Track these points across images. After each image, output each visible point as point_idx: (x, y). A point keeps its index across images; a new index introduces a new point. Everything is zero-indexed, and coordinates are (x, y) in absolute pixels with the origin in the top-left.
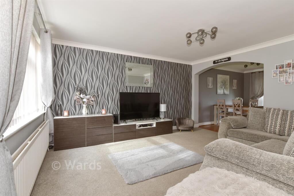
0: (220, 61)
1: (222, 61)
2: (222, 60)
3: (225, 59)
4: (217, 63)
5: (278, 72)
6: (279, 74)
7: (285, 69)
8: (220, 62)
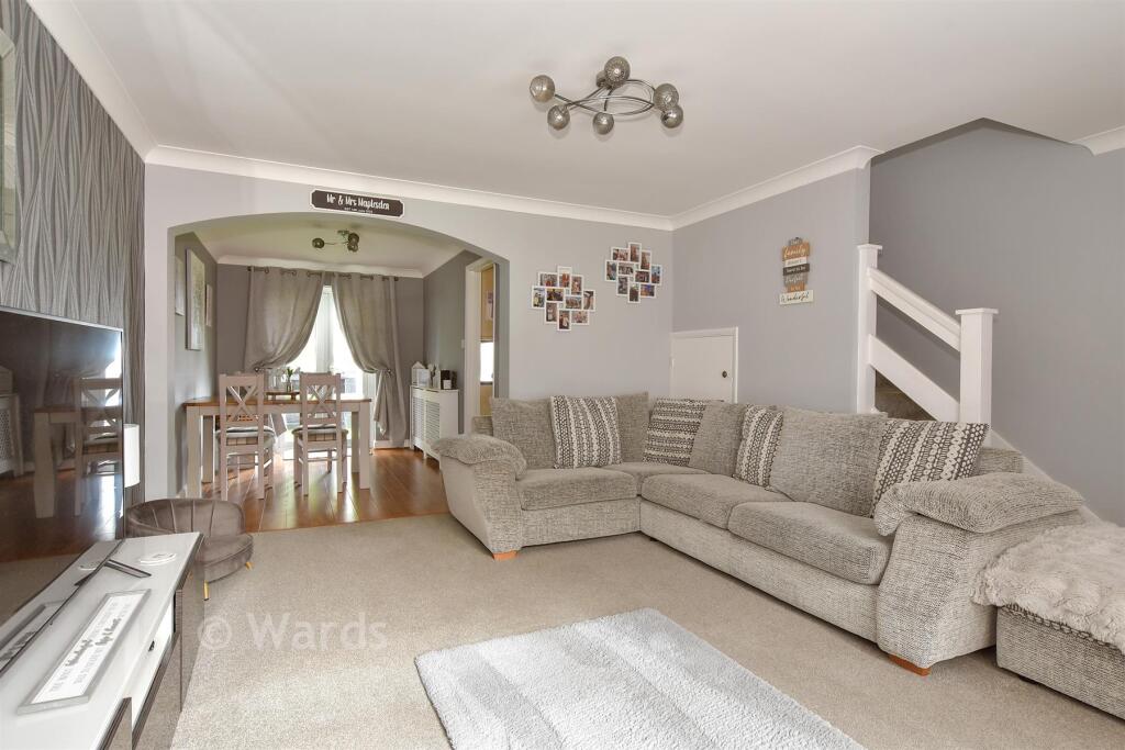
0: (349, 201)
1: (365, 209)
2: (361, 203)
3: (378, 200)
4: (334, 206)
5: (545, 295)
6: (546, 301)
7: (558, 288)
8: (351, 207)
